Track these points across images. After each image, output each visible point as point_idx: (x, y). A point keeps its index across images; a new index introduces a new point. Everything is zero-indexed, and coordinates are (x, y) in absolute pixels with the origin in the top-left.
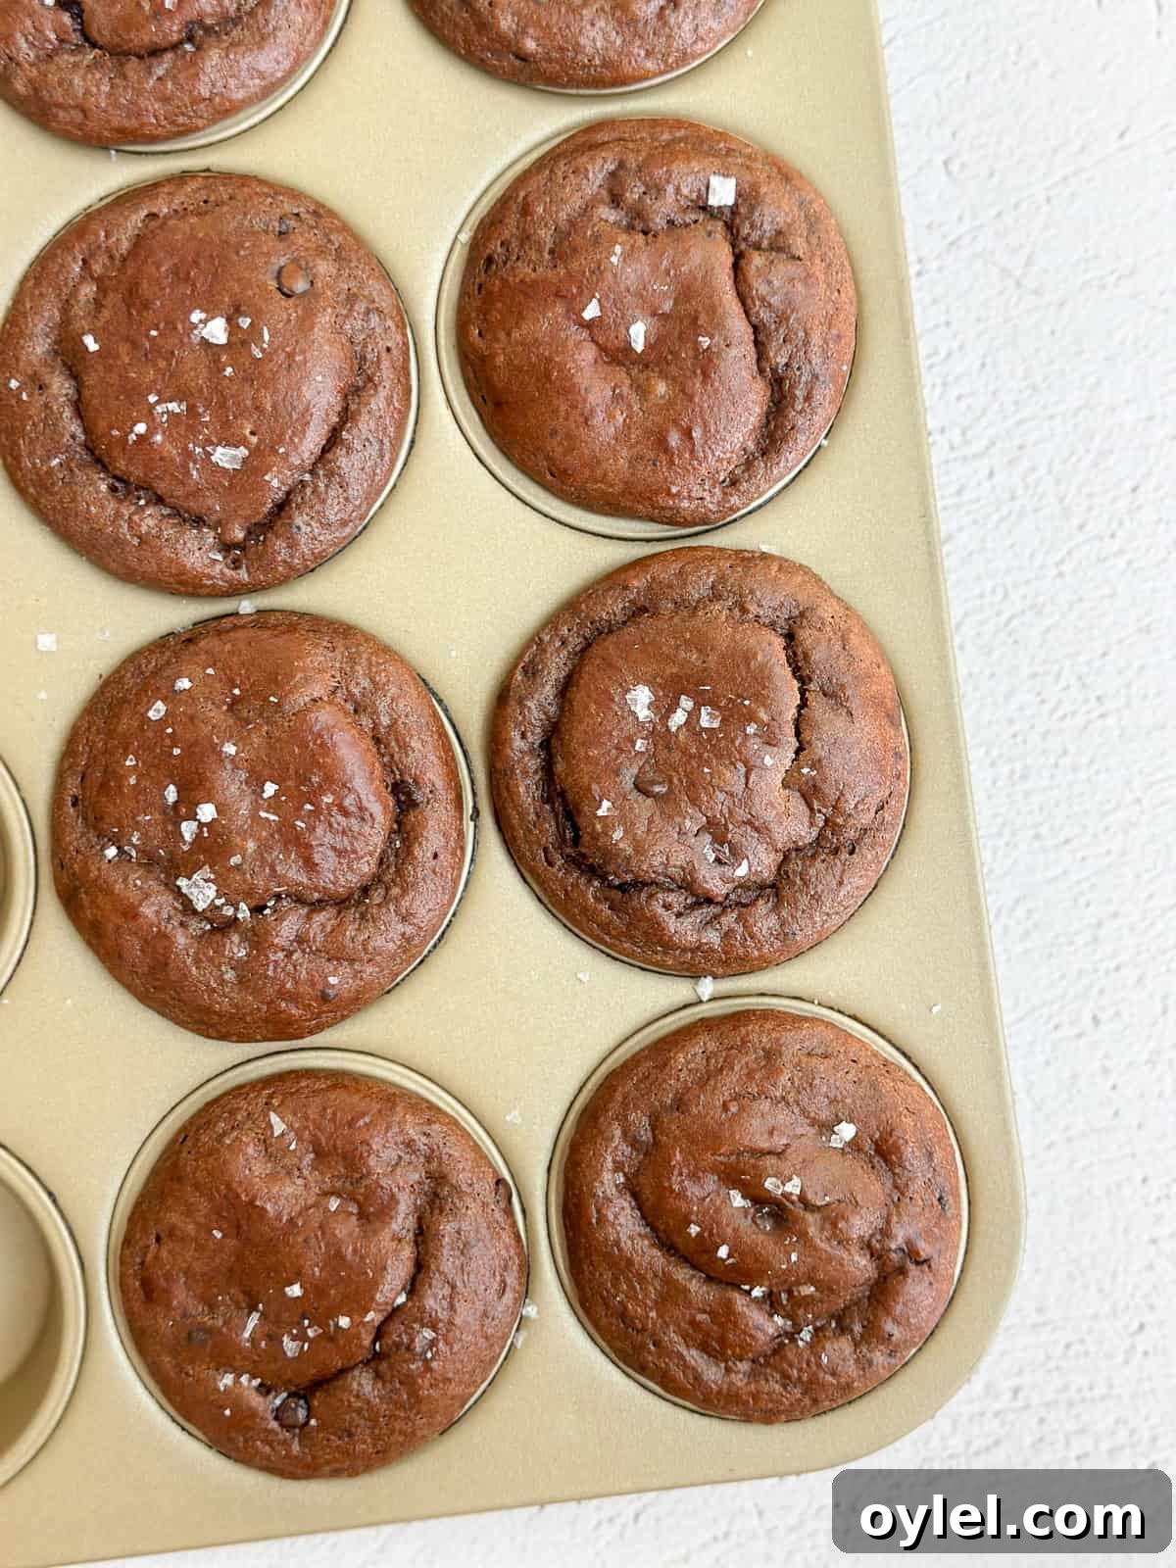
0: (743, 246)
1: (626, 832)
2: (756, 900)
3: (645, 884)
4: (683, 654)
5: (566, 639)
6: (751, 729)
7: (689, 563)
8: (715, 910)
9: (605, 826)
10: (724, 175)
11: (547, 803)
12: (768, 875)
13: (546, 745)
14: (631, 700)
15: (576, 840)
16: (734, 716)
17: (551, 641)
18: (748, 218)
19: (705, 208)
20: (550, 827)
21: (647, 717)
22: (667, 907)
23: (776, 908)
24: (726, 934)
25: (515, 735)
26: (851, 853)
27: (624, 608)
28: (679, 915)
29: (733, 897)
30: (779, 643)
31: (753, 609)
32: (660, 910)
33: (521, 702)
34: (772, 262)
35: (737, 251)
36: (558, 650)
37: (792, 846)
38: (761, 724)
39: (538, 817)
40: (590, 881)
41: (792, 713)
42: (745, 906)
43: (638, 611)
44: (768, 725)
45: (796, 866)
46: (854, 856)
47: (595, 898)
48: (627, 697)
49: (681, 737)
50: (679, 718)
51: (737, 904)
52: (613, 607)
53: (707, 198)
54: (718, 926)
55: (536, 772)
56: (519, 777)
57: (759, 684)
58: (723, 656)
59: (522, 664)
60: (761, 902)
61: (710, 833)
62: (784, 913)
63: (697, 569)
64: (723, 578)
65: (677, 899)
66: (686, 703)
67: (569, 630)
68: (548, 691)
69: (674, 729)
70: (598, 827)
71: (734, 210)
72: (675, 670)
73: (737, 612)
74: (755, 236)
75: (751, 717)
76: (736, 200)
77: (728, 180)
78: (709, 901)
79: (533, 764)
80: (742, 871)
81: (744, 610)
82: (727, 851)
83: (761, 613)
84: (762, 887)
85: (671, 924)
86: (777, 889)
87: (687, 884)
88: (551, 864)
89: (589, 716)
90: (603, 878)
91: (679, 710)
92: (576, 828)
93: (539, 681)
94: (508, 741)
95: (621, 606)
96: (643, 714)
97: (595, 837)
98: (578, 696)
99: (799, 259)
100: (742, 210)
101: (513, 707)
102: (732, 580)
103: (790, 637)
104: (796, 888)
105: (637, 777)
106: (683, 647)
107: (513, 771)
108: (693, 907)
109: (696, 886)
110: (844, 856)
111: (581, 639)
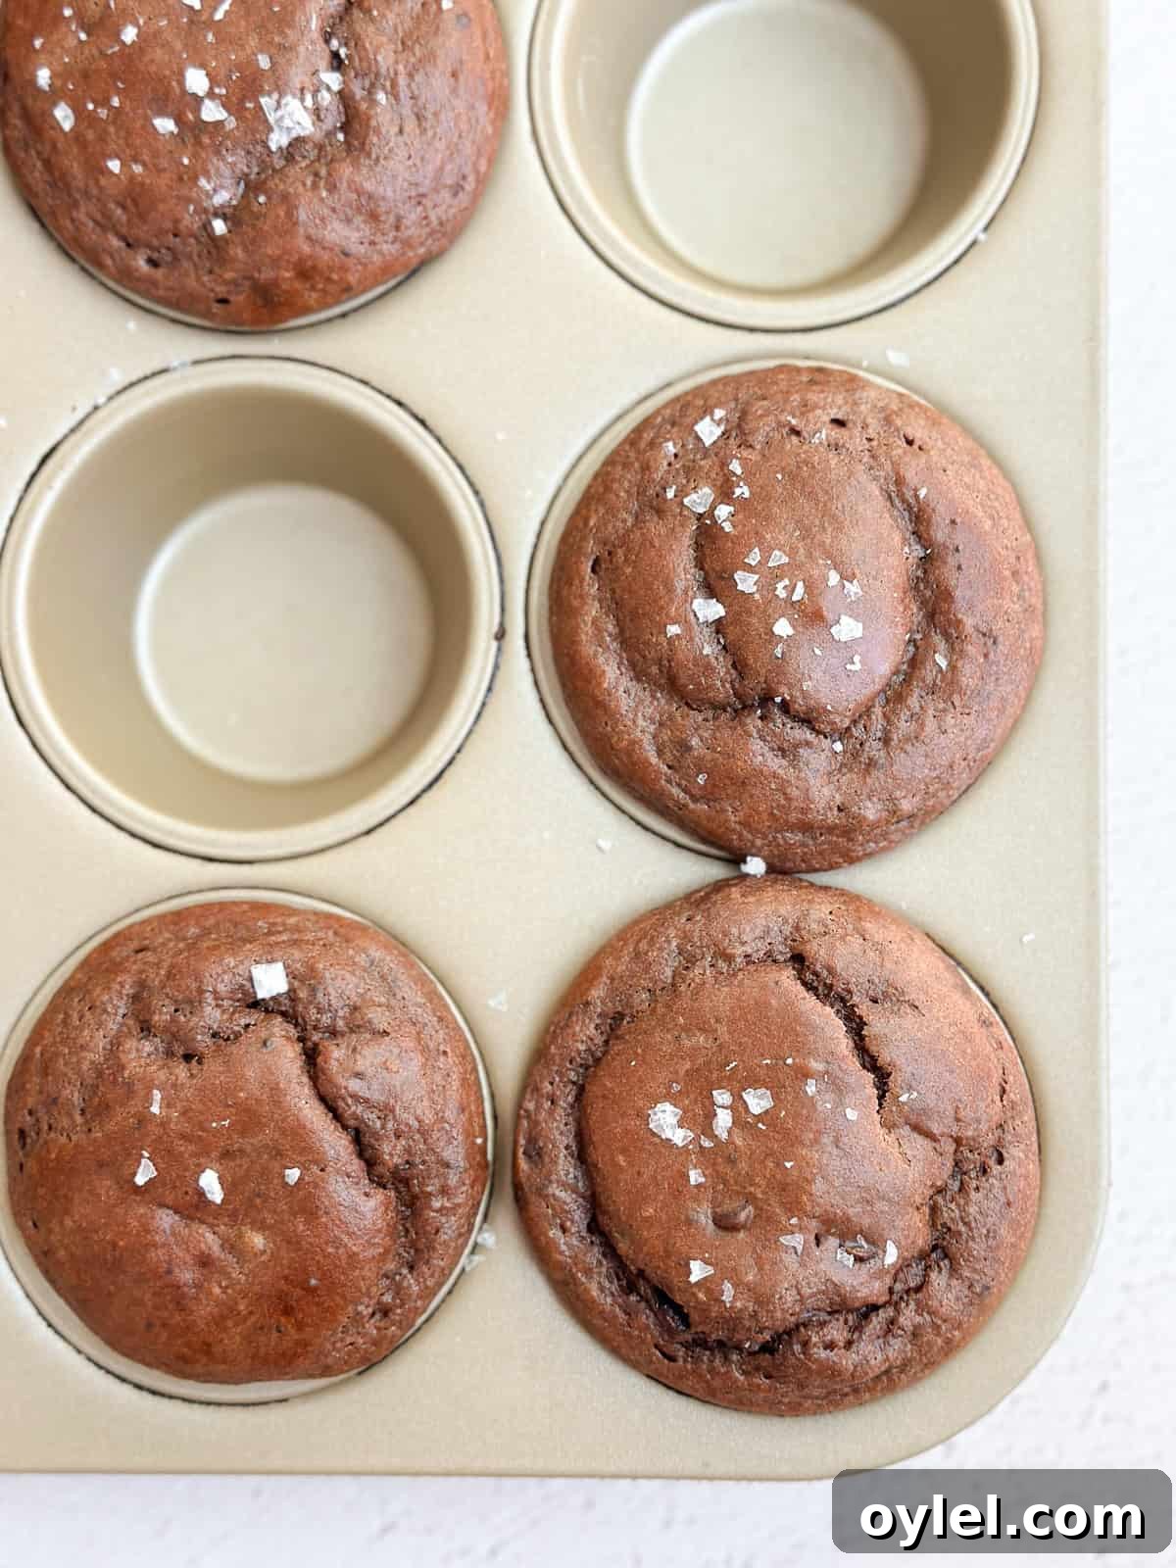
0: (316, 1037)
1: (735, 1286)
2: (926, 1276)
3: (789, 1332)
4: (687, 1043)
5: (553, 1094)
6: (811, 1088)
7: (639, 941)
8: (884, 1314)
9: (709, 1292)
10: (268, 962)
11: (631, 1292)
12: (922, 1239)
13: (594, 1227)
14: (656, 1127)
15: (685, 1319)
16: (784, 1082)
17: (538, 1107)
18: (311, 1002)
19: (255, 1004)
20: (646, 1318)
21: (685, 1138)
22: (830, 1346)
23: (954, 1271)
24: (915, 1335)
25: (554, 1233)
26: (1001, 1161)
27: (597, 1027)
28: (849, 1344)
29: (898, 1287)
30: (787, 978)
31: (739, 951)
32: (823, 1354)
33: (540, 1192)
34: (354, 1050)
35: (309, 1044)
36: (551, 1112)
37: (931, 1192)
38: (819, 1077)
39: (629, 1314)
40: (726, 1358)
41: (844, 1044)
42: (918, 1289)
43: (615, 1024)
44: (827, 1072)
45: (950, 1213)
46: (1006, 1163)
47: (744, 1373)
48: (651, 1126)
49: (739, 1142)
50: (723, 1120)
51: (908, 1292)
52: (586, 1033)
53: (255, 993)
54: (900, 1332)
55: (600, 1263)
56: (583, 1279)
57: (793, 1032)
58: (732, 1022)
59: (521, 1150)
60: (934, 1275)
61: (833, 1235)
62: (966, 1273)
63: (652, 942)
64: (685, 937)
65: (836, 1331)
66: (722, 1097)
67: (552, 1084)
68: (565, 1168)
69: (724, 1136)
70: (701, 1296)
71: (292, 994)
72: (688, 1065)
73: (722, 965)
74: (326, 1020)
75: (805, 1074)
76: (290, 983)
77: (274, 965)
78: (874, 1308)
79: (593, 1257)
80: (891, 1256)
81: (729, 958)
82: (863, 1243)
83: (750, 951)
84: (923, 1256)
85: (848, 1360)
86: (943, 1248)
87: (839, 1305)
88: (672, 1359)
89: (620, 1169)
90: (739, 1348)
91: (719, 1111)
92: (678, 1309)
93: (547, 1160)
94: (552, 1244)
95: (592, 1026)
96: (679, 1136)
97: (704, 1310)
98: (598, 1155)
99: (386, 1033)
100: (303, 994)
101: (538, 1207)
102: (697, 934)
103: (798, 960)
104: (964, 1236)
105: (714, 1213)
106: (683, 1035)
107: (573, 1277)
108: (858, 1328)
109: (849, 1302)
110: (996, 1169)
111: (570, 1086)
